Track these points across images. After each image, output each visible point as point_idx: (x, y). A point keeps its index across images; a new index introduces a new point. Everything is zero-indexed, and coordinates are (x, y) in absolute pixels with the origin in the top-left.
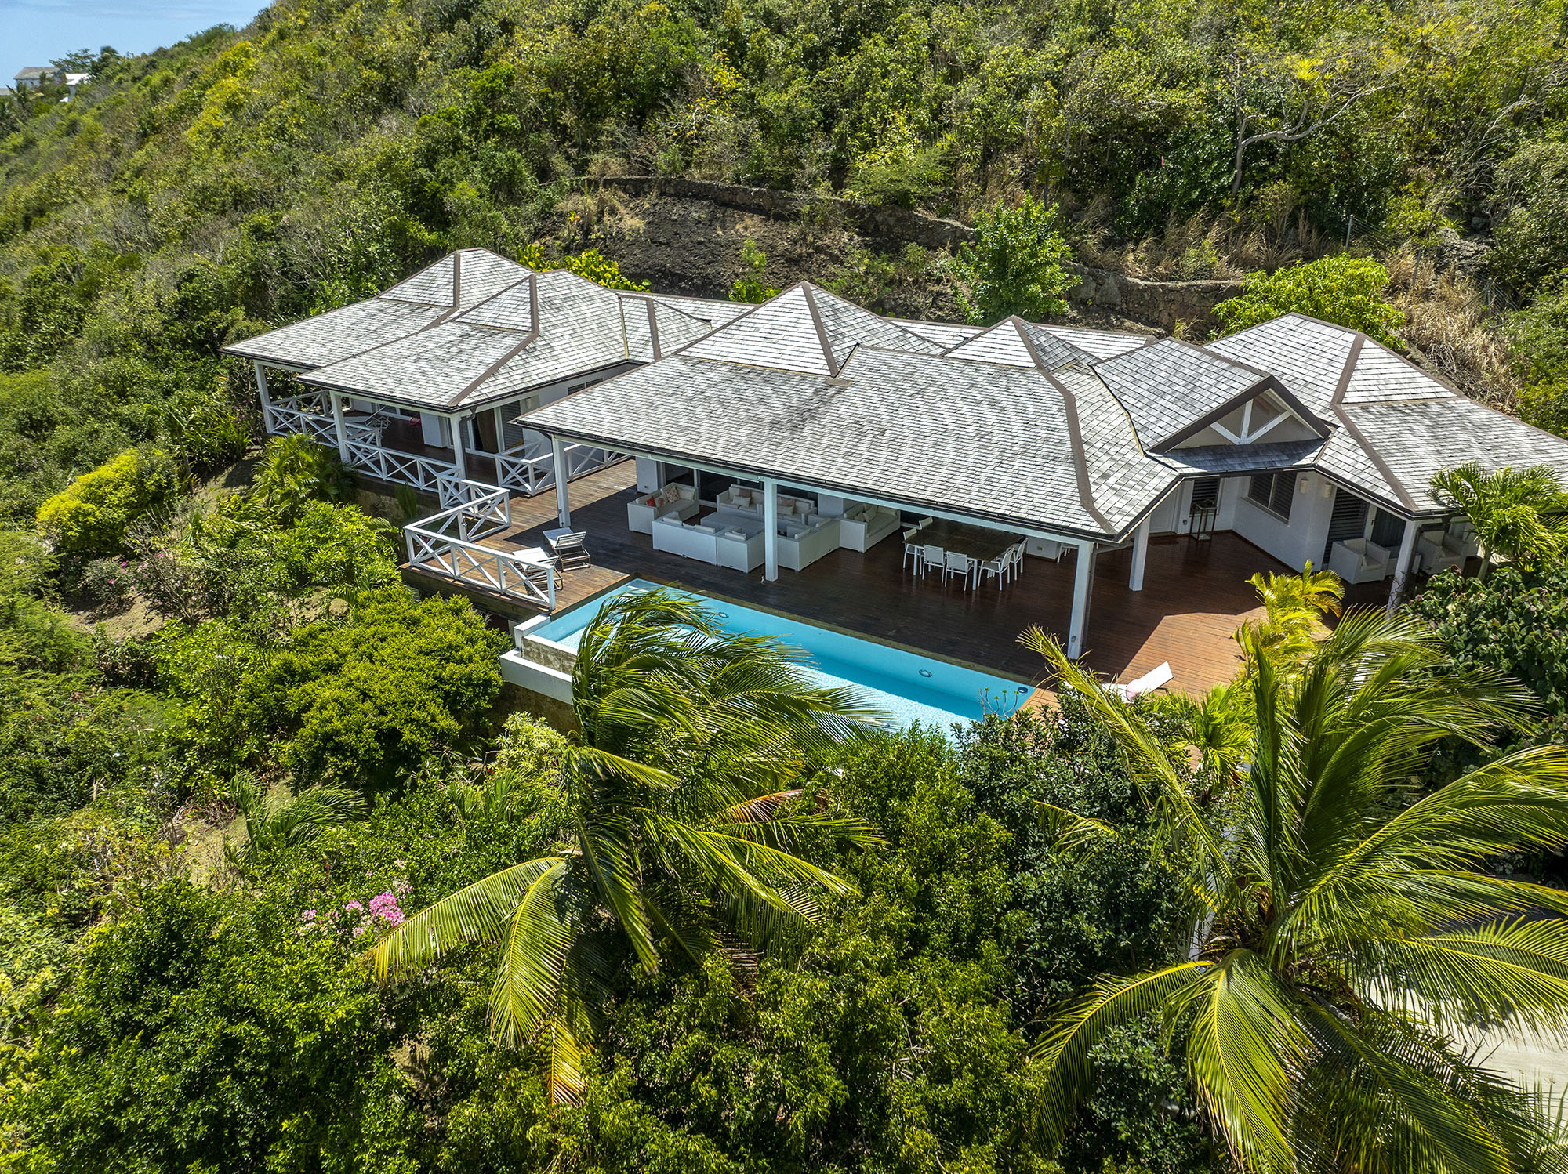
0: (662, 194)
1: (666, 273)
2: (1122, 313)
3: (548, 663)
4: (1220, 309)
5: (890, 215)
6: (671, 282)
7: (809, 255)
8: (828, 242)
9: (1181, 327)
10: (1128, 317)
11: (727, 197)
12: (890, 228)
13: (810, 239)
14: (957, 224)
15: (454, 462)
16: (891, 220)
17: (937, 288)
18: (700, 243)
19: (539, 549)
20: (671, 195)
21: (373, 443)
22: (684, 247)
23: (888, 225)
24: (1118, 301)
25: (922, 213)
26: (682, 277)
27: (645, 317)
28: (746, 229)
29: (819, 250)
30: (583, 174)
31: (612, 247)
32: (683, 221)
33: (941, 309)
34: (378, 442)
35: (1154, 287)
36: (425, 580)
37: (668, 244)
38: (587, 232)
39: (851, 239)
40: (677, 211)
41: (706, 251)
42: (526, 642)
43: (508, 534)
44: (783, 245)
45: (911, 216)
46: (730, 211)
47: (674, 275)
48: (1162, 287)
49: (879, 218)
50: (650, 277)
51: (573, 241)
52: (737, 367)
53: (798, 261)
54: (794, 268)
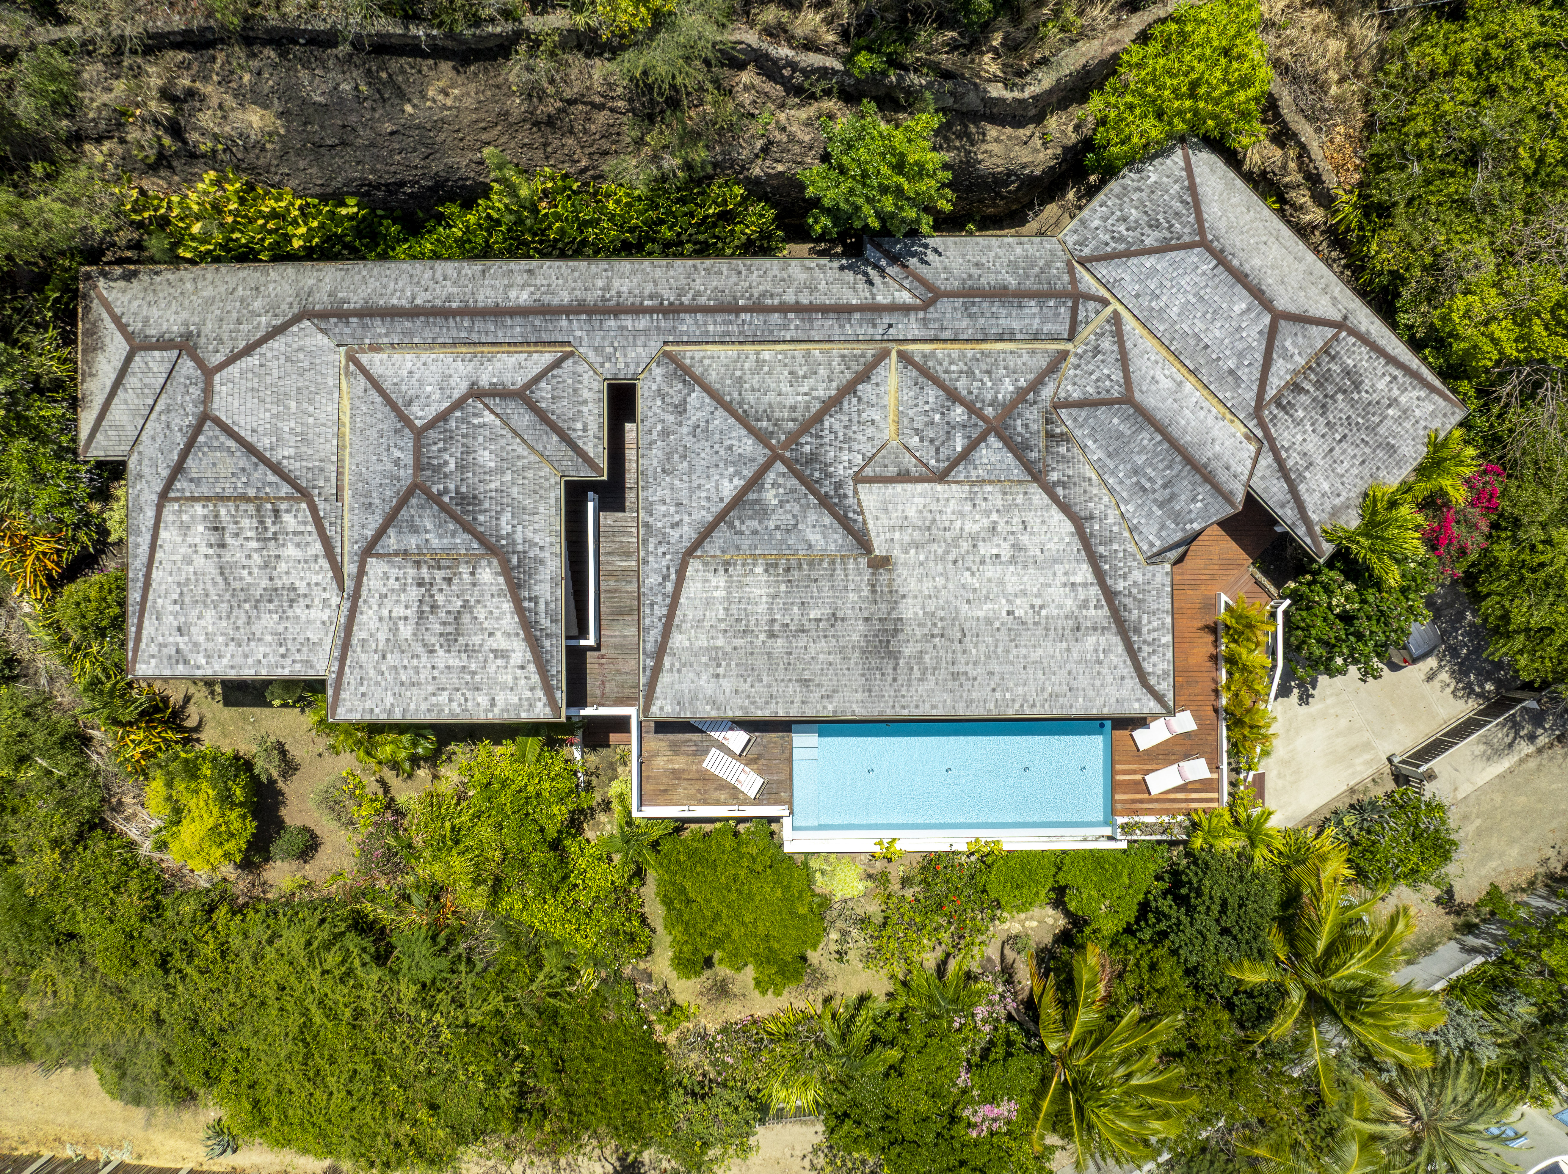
7: (562, 111)
8: (578, 86)
13: (548, 87)
22: (373, 145)
24: (980, 108)
28: (445, 91)
37: (343, 144)
41: (411, 142)
44: (516, 106)
53: (550, 122)
54: (549, 129)
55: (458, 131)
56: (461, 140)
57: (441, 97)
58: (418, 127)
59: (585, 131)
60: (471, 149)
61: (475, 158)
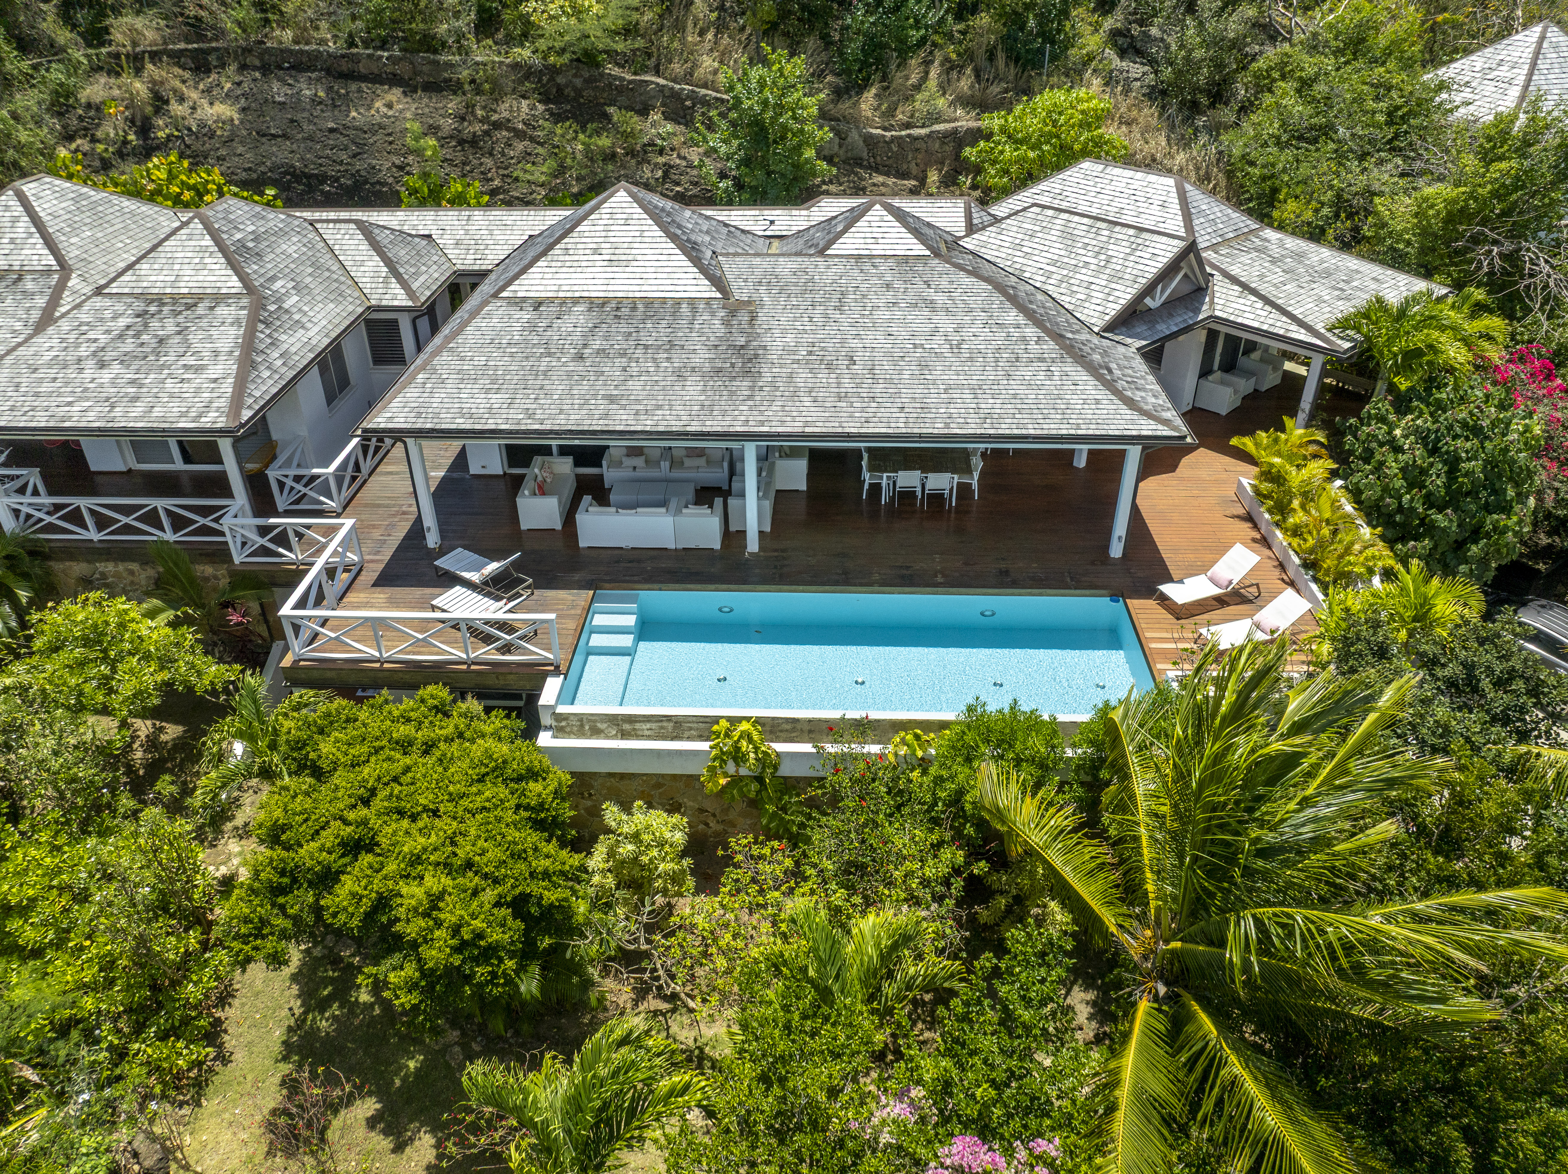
0: (243, 67)
1: (298, 176)
2: (870, 167)
3: (596, 732)
4: (970, 153)
5: (575, 76)
6: (309, 185)
7: (486, 133)
8: (505, 114)
9: (933, 177)
10: (877, 171)
11: (345, 66)
12: (579, 92)
13: (480, 113)
14: (661, 81)
15: (230, 495)
16: (578, 82)
17: (661, 160)
18: (332, 130)
19: (458, 588)
20: (256, 68)
21: (36, 493)
22: (311, 138)
23: (575, 89)
24: (865, 155)
25: (612, 69)
26: (323, 178)
27: (365, 246)
28: (390, 106)
29: (497, 126)
30: (102, 44)
31: (197, 146)
32: (295, 103)
33: (678, 184)
34: (41, 488)
35: (901, 137)
36: (329, 674)
37: (285, 136)
38: (144, 128)
39: (533, 108)
40: (278, 90)
41: (345, 141)
42: (559, 717)
43: (370, 575)
44: (448, 124)
45: (602, 75)
46: (354, 87)
47: (309, 176)
48: (909, 136)
49: (560, 80)
50: (274, 183)
51: (125, 142)
52: (597, 305)
53: (474, 142)
54: (471, 150)
55: (390, 135)
56: (391, 143)
57: (385, 110)
58: (356, 129)
59: (503, 154)
60: (397, 153)
61: (397, 162)
